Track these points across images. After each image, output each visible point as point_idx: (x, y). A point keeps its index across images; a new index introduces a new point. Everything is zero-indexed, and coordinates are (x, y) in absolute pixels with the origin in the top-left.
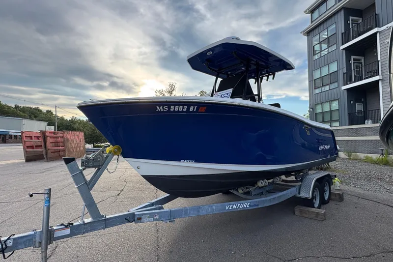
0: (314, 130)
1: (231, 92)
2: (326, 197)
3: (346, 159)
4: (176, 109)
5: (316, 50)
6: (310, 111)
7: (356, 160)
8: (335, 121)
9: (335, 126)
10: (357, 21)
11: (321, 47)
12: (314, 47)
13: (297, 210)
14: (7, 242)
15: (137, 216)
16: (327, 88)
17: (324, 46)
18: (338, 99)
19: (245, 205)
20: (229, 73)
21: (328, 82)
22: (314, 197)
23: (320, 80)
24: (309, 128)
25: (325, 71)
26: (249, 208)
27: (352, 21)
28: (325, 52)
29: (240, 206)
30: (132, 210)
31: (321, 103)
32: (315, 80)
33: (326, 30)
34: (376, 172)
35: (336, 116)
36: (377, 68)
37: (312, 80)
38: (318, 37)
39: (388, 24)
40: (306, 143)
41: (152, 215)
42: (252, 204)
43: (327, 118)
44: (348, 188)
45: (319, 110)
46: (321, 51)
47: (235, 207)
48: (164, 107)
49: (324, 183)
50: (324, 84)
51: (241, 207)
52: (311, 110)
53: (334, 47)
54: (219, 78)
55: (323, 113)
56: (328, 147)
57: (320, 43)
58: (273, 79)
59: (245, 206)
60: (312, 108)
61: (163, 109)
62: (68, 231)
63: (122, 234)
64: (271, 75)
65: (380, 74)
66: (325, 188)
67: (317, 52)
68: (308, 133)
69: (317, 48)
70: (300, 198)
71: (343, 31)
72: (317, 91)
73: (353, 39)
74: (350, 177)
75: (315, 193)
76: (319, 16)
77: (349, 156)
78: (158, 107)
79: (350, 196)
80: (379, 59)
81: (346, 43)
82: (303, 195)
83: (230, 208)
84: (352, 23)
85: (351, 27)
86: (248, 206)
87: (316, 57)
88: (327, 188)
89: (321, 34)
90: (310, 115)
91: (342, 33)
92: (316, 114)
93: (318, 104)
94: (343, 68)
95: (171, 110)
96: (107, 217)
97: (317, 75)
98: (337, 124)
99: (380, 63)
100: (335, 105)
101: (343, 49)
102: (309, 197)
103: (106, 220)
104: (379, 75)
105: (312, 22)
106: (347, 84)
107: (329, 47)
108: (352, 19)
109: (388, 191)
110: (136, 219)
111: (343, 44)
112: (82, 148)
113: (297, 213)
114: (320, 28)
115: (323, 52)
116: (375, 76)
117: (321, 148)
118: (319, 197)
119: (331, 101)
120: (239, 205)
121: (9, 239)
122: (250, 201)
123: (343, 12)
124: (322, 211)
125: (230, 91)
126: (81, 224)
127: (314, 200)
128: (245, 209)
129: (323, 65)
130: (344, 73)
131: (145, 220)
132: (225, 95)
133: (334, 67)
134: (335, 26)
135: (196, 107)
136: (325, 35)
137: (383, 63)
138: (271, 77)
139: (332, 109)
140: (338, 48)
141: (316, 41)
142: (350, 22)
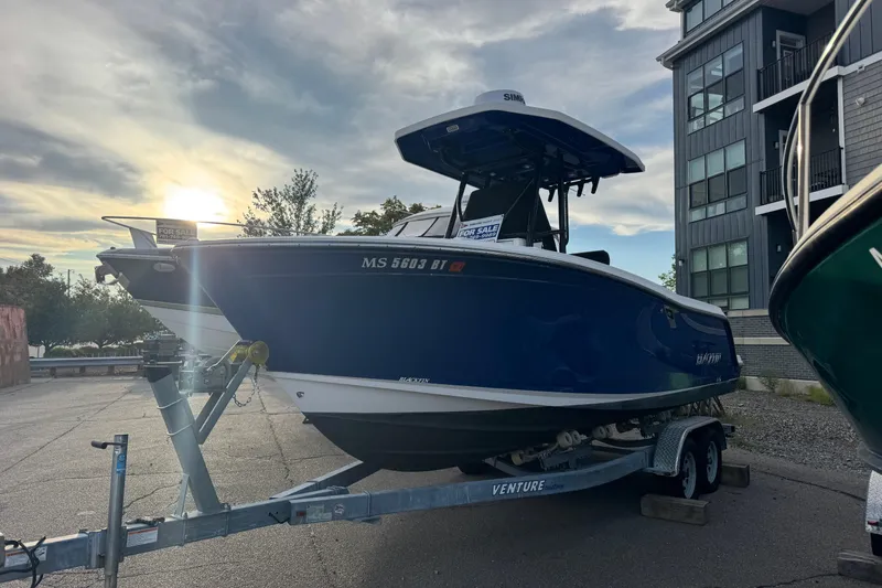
0: (685, 316)
1: (500, 222)
2: (712, 478)
3: (763, 393)
4: (404, 265)
5: (695, 109)
6: (676, 267)
7: (787, 396)
8: (741, 295)
9: (740, 309)
10: (793, 42)
11: (706, 101)
12: (689, 98)
13: (647, 502)
14: (37, 553)
15: (297, 509)
16: (720, 208)
17: (716, 99)
18: (747, 239)
19: (534, 485)
20: (493, 174)
21: (722, 193)
22: (683, 475)
23: (704, 186)
24: (675, 311)
25: (716, 165)
26: (543, 493)
27: (781, 42)
28: (718, 116)
29: (522, 486)
30: (281, 496)
31: (706, 248)
32: (691, 186)
33: (720, 60)
34: (827, 425)
35: (740, 283)
36: (837, 167)
37: (682, 185)
38: (698, 75)
39: (861, 59)
40: (667, 348)
41: (329, 506)
42: (548, 484)
43: (720, 286)
44: (762, 458)
45: (700, 265)
46: (707, 111)
47: (512, 488)
48: (380, 261)
49: (706, 442)
50: (713, 198)
51: (525, 490)
52: (680, 263)
53: (738, 106)
54: (467, 186)
55: (710, 273)
56: (717, 357)
57: (706, 91)
58: (594, 191)
59: (534, 487)
60: (683, 259)
61: (377, 262)
62: (152, 536)
63: (231, 567)
64: (588, 181)
65: (844, 180)
66: (709, 455)
67: (698, 113)
68: (673, 325)
69: (698, 100)
70: (654, 476)
71: (760, 66)
72: (697, 215)
73: (784, 88)
74: (767, 435)
75: (687, 466)
76: (704, 21)
77: (772, 386)
78: (366, 260)
79: (764, 475)
80: (842, 143)
81: (766, 97)
82: (660, 467)
83: (502, 493)
84: (782, 48)
85: (779, 57)
86: (540, 489)
87: (695, 126)
88: (712, 456)
89: (708, 67)
90: (676, 276)
91: (758, 71)
92: (693, 275)
93: (696, 249)
94: (760, 160)
95: (393, 266)
96: (233, 508)
97: (697, 172)
98: (744, 303)
99: (843, 152)
100: (739, 253)
101: (760, 112)
102: (674, 472)
103: (231, 513)
104: (841, 183)
105: (685, 34)
106: (769, 202)
107: (726, 102)
108: (781, 37)
109: (849, 463)
110: (293, 514)
111: (759, 100)
112: (17, 358)
113: (646, 510)
114: (704, 50)
115: (713, 115)
116: (833, 185)
117: (700, 359)
118: (694, 476)
119: (729, 244)
120: (520, 484)
121: (39, 545)
122: (544, 476)
123: (759, 17)
124: (701, 503)
125: (498, 220)
126: (180, 521)
127: (684, 482)
128: (533, 494)
129: (712, 148)
130: (761, 173)
131: (313, 517)
132: (486, 230)
133: (737, 156)
134: (741, 50)
135: (444, 262)
136: (716, 71)
137: (851, 155)
138: (588, 186)
139: (732, 265)
140: (748, 107)
141: (694, 83)
142: (777, 44)
